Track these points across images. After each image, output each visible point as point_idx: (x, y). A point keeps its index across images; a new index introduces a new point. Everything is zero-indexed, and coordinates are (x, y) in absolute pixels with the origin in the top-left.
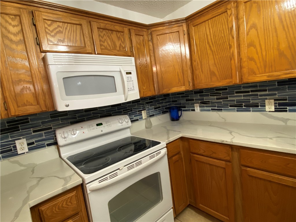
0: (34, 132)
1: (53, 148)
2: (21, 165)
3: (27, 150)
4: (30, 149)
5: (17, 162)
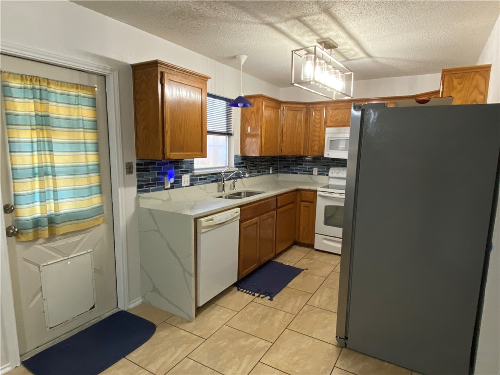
0: (322, 165)
1: (327, 177)
2: (313, 180)
3: (316, 174)
4: (318, 174)
5: (311, 178)
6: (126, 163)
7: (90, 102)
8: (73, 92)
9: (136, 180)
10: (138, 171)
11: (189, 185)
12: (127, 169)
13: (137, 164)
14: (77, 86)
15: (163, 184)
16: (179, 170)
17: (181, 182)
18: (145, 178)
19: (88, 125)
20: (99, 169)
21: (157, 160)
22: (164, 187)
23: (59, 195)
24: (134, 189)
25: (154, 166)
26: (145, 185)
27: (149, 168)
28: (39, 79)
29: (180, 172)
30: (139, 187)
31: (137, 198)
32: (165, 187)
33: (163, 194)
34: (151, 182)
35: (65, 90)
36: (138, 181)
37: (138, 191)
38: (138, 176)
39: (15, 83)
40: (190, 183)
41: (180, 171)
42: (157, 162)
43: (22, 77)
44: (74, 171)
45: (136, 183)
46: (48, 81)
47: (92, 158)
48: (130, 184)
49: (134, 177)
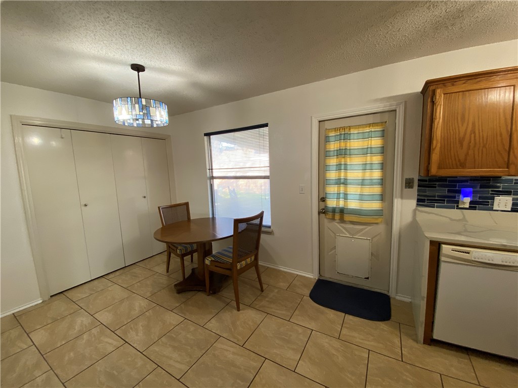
6: (406, 179)
7: (379, 134)
8: (367, 130)
9: (417, 193)
10: (419, 186)
11: (510, 210)
12: (406, 183)
13: (419, 180)
14: (370, 125)
15: (457, 202)
16: (490, 190)
17: (493, 205)
18: (427, 194)
19: (379, 150)
20: (382, 182)
21: (449, 177)
22: (457, 206)
23: (349, 197)
24: (414, 202)
25: (445, 183)
26: (427, 200)
27: (436, 184)
28: (344, 128)
29: (490, 192)
30: (419, 200)
31: (415, 211)
32: (460, 206)
33: (453, 212)
34: (436, 198)
35: (361, 130)
36: (418, 195)
37: (417, 204)
38: (419, 191)
39: (332, 134)
40: (512, 208)
41: (492, 191)
42: (448, 179)
43: (335, 130)
44: (363, 183)
45: (416, 197)
46: (350, 128)
47: (377, 174)
48: (409, 198)
49: (414, 191)
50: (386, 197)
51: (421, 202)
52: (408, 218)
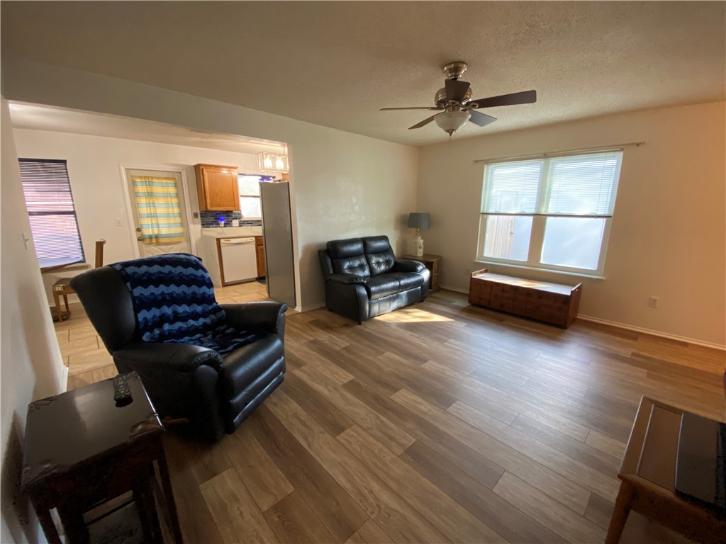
6: (194, 213)
7: (173, 185)
8: (164, 181)
10: (201, 217)
11: (239, 226)
12: (194, 216)
13: (200, 214)
14: (166, 178)
15: (219, 224)
16: (229, 217)
17: (232, 224)
18: (205, 221)
19: (175, 195)
20: (180, 215)
21: (215, 211)
23: (160, 226)
24: (200, 226)
26: (206, 224)
27: (208, 216)
28: (148, 177)
29: (230, 219)
30: (202, 225)
31: (201, 231)
32: (220, 226)
33: (218, 229)
34: (210, 223)
35: (160, 181)
36: (202, 222)
37: (202, 227)
38: (201, 219)
39: (138, 180)
43: (141, 177)
44: (168, 216)
46: (152, 178)
47: (176, 210)
48: (197, 223)
49: (199, 219)
50: (184, 224)
51: (203, 225)
52: (199, 236)
